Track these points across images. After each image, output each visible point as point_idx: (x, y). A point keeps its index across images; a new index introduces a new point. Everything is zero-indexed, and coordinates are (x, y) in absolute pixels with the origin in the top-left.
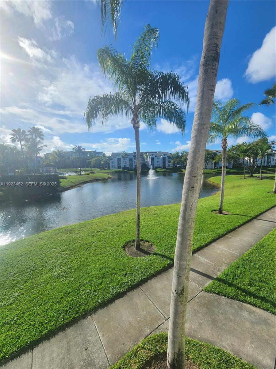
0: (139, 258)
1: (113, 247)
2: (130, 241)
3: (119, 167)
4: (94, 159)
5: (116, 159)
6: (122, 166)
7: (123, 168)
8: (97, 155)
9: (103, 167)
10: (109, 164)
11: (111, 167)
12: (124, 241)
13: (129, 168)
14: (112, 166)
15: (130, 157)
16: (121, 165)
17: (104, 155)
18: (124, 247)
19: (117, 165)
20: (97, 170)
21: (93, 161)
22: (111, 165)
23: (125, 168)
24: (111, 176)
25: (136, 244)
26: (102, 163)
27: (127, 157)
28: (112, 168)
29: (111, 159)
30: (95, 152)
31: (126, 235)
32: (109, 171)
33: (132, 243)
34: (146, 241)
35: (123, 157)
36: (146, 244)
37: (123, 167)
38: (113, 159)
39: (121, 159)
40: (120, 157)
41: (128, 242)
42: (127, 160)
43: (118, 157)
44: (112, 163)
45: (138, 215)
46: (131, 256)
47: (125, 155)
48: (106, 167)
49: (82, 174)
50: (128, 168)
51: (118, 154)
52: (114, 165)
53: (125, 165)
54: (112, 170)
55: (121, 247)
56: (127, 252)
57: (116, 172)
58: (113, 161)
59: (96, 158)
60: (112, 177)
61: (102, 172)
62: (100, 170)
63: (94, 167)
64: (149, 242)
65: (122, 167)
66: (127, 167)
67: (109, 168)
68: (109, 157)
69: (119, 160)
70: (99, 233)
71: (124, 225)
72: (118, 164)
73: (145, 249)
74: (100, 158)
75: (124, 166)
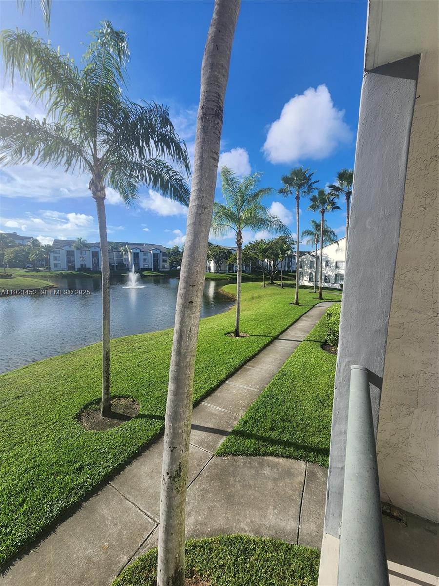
2: (91, 404)
3: (72, 268)
4: (12, 250)
5: (63, 254)
6: (78, 265)
7: (79, 270)
8: (17, 242)
9: (34, 266)
10: (47, 261)
11: (52, 266)
12: (79, 406)
13: (92, 269)
14: (56, 266)
15: (93, 249)
16: (74, 264)
17: (35, 243)
18: (78, 417)
19: (66, 262)
20: (20, 271)
21: (9, 253)
22: (52, 262)
23: (83, 269)
24: (51, 284)
25: (103, 406)
26: (32, 257)
27: (86, 248)
28: (55, 269)
29: (53, 252)
30: (14, 236)
32: (48, 274)
33: (95, 407)
34: (124, 397)
35: (78, 249)
37: (80, 267)
38: (57, 251)
39: (75, 252)
40: (73, 248)
41: (87, 406)
42: (88, 254)
43: (67, 248)
44: (55, 258)
45: (105, 353)
47: (82, 246)
48: (42, 266)
50: (90, 268)
51: (68, 243)
52: (59, 262)
53: (83, 263)
54: (54, 272)
55: (72, 418)
56: (84, 424)
57: (64, 277)
58: (56, 255)
59: (16, 248)
60: (56, 286)
61: (32, 277)
62: (25, 272)
63: (12, 265)
64: (127, 398)
65: (76, 267)
66: (87, 266)
67: (49, 269)
68: (48, 248)
69: (70, 254)
72: (69, 262)
73: (121, 411)
74: (26, 248)
75: (82, 265)
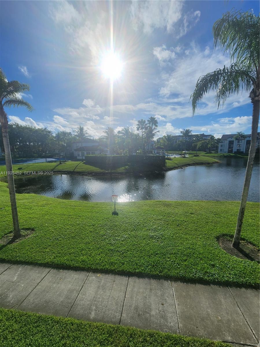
0: (235, 258)
1: (205, 233)
2: (227, 235)
3: (230, 151)
4: (201, 142)
5: (226, 143)
6: (235, 149)
7: (235, 153)
8: (204, 138)
9: (210, 151)
10: (217, 147)
11: (219, 150)
12: (219, 233)
13: (244, 152)
14: (221, 150)
15: (248, 139)
16: (233, 149)
17: (212, 137)
18: (218, 238)
19: (227, 148)
20: (203, 153)
21: (199, 144)
22: (220, 148)
23: (239, 152)
24: (217, 161)
25: (234, 240)
26: (209, 146)
27: (242, 138)
28: (221, 152)
29: (221, 142)
30: (203, 135)
31: (222, 226)
32: (216, 155)
33: (229, 238)
34: (251, 243)
35: (237, 139)
36: (250, 246)
37: (236, 151)
38: (223, 142)
39: (234, 141)
40: (233, 139)
41: (224, 235)
42: (243, 144)
43: (230, 139)
44: (222, 146)
45: (242, 208)
46: (225, 251)
47: (240, 137)
48: (214, 150)
49: (187, 157)
50: (243, 152)
51: (231, 136)
52: (223, 148)
53: (239, 148)
54: (220, 154)
55: (214, 237)
56: (221, 244)
57: (225, 157)
58: (222, 144)
59: (203, 141)
60: (219, 162)
61: (208, 156)
62: (206, 154)
63: (200, 150)
64: (254, 245)
65: (233, 151)
66: (241, 151)
67: (217, 152)
68: (219, 139)
69: (231, 143)
70: (193, 215)
71: (223, 215)
72: (229, 148)
73: (247, 252)
74: (207, 141)
75: (238, 150)
